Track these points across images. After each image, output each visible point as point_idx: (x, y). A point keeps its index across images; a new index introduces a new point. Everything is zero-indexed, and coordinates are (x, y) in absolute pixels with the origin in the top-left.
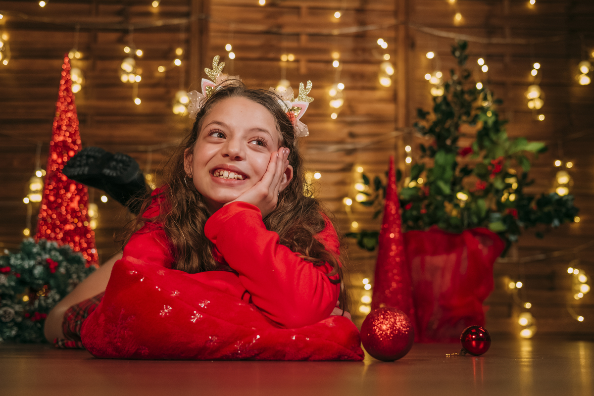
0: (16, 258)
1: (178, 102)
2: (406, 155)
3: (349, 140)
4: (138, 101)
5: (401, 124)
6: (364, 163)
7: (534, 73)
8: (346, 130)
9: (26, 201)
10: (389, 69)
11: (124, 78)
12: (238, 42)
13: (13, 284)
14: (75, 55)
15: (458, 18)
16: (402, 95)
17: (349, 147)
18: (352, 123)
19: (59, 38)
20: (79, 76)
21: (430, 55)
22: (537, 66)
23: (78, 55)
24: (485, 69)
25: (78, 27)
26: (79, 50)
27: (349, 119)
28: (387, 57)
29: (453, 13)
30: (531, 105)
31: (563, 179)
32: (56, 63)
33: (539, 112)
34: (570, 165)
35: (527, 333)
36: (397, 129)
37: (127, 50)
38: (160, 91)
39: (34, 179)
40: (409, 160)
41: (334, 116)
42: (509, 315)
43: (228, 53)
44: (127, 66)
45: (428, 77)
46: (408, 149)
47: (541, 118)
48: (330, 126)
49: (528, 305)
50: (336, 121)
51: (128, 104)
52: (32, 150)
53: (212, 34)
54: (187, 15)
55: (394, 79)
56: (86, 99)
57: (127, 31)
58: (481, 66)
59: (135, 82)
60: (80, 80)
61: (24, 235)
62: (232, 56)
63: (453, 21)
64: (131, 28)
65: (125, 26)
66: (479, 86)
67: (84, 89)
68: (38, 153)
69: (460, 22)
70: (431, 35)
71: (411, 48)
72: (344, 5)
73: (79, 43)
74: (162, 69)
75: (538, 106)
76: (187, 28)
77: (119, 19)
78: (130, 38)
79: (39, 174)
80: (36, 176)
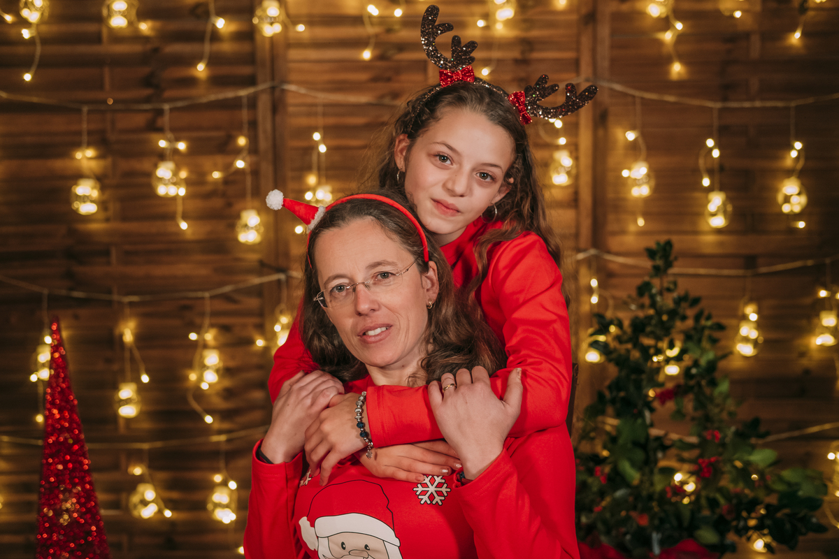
1: (245, 226)
2: (590, 291)
4: (184, 225)
5: (584, 242)
9: (33, 378)
10: (565, 160)
11: (162, 190)
12: (331, 121)
14: (86, 156)
15: (677, 69)
16: (586, 196)
19: (58, 124)
20: (93, 188)
21: (631, 136)
22: (798, 145)
23: (90, 153)
24: (716, 153)
25: (85, 109)
26: (89, 145)
28: (562, 141)
29: (668, 61)
30: (786, 209)
31: (829, 320)
32: (58, 164)
33: (797, 217)
36: (579, 250)
37: (163, 144)
38: (217, 203)
39: (40, 349)
40: (595, 300)
43: (317, 143)
44: (164, 171)
45: (625, 173)
46: (594, 283)
47: (801, 225)
51: (170, 227)
52: (35, 302)
53: (291, 109)
54: (251, 81)
55: (574, 172)
56: (107, 220)
57: (160, 112)
58: (711, 150)
59: (178, 195)
60: (95, 194)
61: (37, 423)
62: (323, 149)
63: (667, 72)
64: (166, 107)
65: (156, 106)
66: (706, 182)
67: (102, 204)
68: (45, 305)
69: (679, 73)
70: (634, 97)
71: (601, 120)
72: (496, 54)
73: (90, 133)
74: (217, 175)
75: (797, 209)
76: (253, 102)
77: (147, 92)
78: (165, 120)
79: (48, 340)
80: (44, 344)
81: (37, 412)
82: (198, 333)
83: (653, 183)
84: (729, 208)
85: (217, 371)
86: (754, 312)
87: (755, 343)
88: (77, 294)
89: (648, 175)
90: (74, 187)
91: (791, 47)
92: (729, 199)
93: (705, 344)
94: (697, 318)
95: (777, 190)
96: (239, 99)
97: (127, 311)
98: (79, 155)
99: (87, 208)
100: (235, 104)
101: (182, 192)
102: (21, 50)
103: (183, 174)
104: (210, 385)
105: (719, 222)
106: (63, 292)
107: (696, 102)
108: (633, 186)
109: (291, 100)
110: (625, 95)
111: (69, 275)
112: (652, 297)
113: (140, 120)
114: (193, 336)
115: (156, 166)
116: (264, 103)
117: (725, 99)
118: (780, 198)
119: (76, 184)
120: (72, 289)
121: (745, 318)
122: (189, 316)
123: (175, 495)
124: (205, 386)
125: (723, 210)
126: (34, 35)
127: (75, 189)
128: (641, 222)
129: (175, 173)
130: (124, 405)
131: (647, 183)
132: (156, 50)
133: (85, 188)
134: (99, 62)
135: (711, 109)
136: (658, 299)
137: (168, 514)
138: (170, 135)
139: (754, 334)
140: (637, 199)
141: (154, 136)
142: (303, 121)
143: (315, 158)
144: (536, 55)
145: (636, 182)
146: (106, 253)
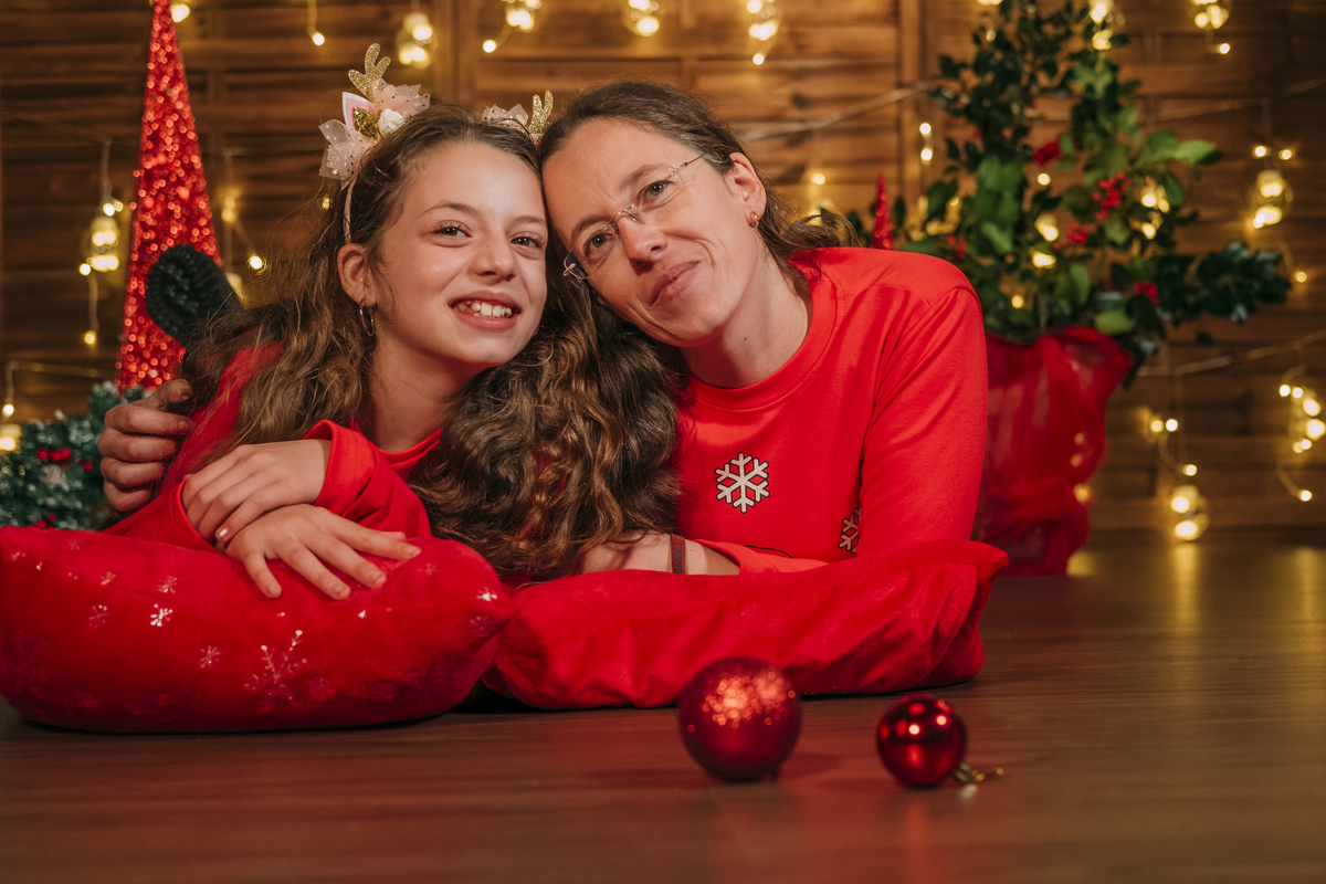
0: (80, 428)
1: (410, 40)
2: (920, 143)
3: (795, 113)
4: (319, 39)
5: (909, 73)
6: (827, 164)
8: (787, 90)
9: (85, 270)
13: (78, 485)
16: (910, 6)
17: (795, 127)
18: (800, 74)
27: (792, 64)
30: (1201, 21)
31: (1271, 186)
33: (1219, 35)
34: (1286, 154)
35: (1188, 530)
36: (900, 85)
38: (368, 12)
39: (97, 221)
40: (927, 155)
41: (759, 59)
42: (1151, 492)
46: (925, 129)
47: (1224, 49)
48: (751, 82)
49: (1191, 470)
50: (763, 71)
51: (296, 45)
52: (92, 155)
56: (204, 36)
61: (85, 346)
67: (195, 7)
68: (105, 166)
75: (1216, 23)
79: (109, 209)
80: (104, 215)
81: (87, 328)
84: (1121, 18)
97: (230, 170)
99: (181, 14)
105: (1103, 41)
118: (1191, 8)
139: (1163, 205)
146: (200, 87)
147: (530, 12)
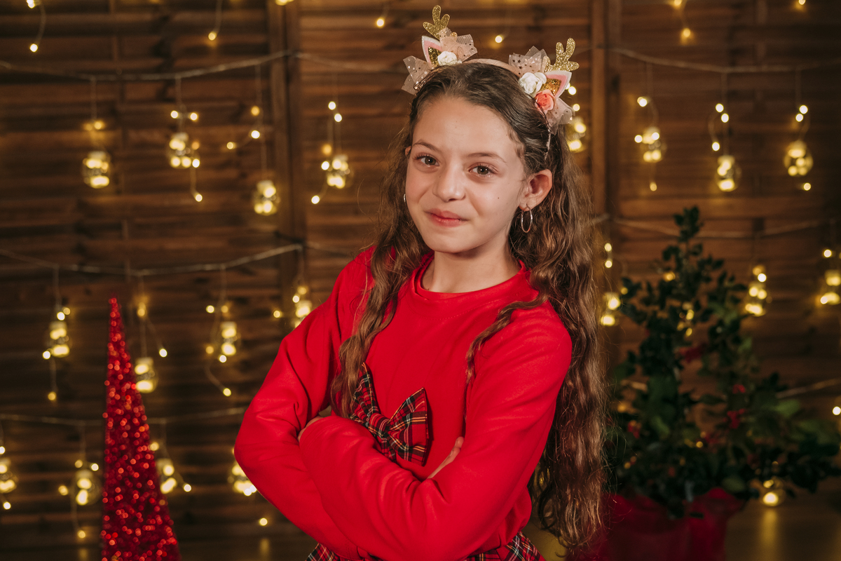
1: (262, 198)
4: (199, 198)
7: (799, 118)
9: (46, 355)
10: (579, 126)
11: (175, 162)
12: (345, 89)
14: (95, 128)
15: (686, 35)
16: (599, 161)
19: (65, 95)
20: (103, 161)
21: (643, 102)
22: (804, 109)
23: (99, 125)
24: (725, 118)
25: (93, 79)
26: (99, 117)
28: (576, 108)
29: (679, 28)
30: (793, 171)
31: (834, 279)
32: (67, 137)
33: (801, 179)
35: (772, 499)
37: (175, 115)
38: (231, 173)
39: (54, 325)
40: (608, 264)
43: (332, 113)
44: (177, 143)
45: (638, 139)
46: (608, 247)
47: (807, 187)
51: (185, 201)
52: (47, 278)
53: (305, 78)
54: (263, 50)
55: (587, 138)
56: (118, 192)
57: (171, 83)
58: (720, 114)
59: (192, 166)
60: (105, 167)
61: (49, 402)
62: (338, 118)
63: (678, 37)
64: (178, 77)
65: (168, 76)
66: (716, 146)
67: (113, 176)
68: (56, 281)
69: (688, 39)
70: (645, 63)
71: (614, 86)
72: (509, 21)
73: (99, 104)
74: (231, 146)
75: (803, 172)
76: (266, 72)
77: (156, 62)
78: (177, 91)
79: (61, 316)
80: (58, 320)
81: (50, 390)
82: (214, 306)
83: (664, 148)
84: (739, 173)
85: (235, 344)
86: (762, 273)
87: (764, 303)
88: (89, 269)
89: (660, 140)
90: (85, 160)
91: (797, 13)
92: (738, 164)
93: (728, 304)
94: (721, 280)
95: (784, 154)
96: (252, 68)
97: (142, 285)
98: (88, 127)
99: (99, 182)
100: (248, 73)
101: (196, 163)
102: (26, 19)
103: (196, 146)
104: (228, 357)
105: (727, 185)
106: (75, 267)
107: (705, 68)
108: (645, 151)
109: (305, 68)
110: (635, 61)
111: (80, 250)
112: (679, 261)
113: (149, 91)
114: (210, 309)
115: (169, 138)
116: (277, 72)
117: (733, 64)
118: (787, 162)
119: (87, 157)
120: (82, 264)
121: (754, 279)
122: (204, 289)
123: (193, 469)
124: (223, 359)
125: (733, 174)
126: (39, 4)
127: (86, 162)
128: (653, 187)
129: (188, 144)
130: (140, 380)
131: (659, 148)
132: (165, 19)
133: (95, 162)
134: (106, 31)
135: (718, 75)
136: (684, 262)
137: (187, 488)
138: (182, 106)
139: (762, 295)
140: (649, 165)
141: (165, 107)
142: (318, 90)
143: (330, 127)
144: (549, 22)
145: (648, 148)
146: (118, 227)
147: (342, 177)
